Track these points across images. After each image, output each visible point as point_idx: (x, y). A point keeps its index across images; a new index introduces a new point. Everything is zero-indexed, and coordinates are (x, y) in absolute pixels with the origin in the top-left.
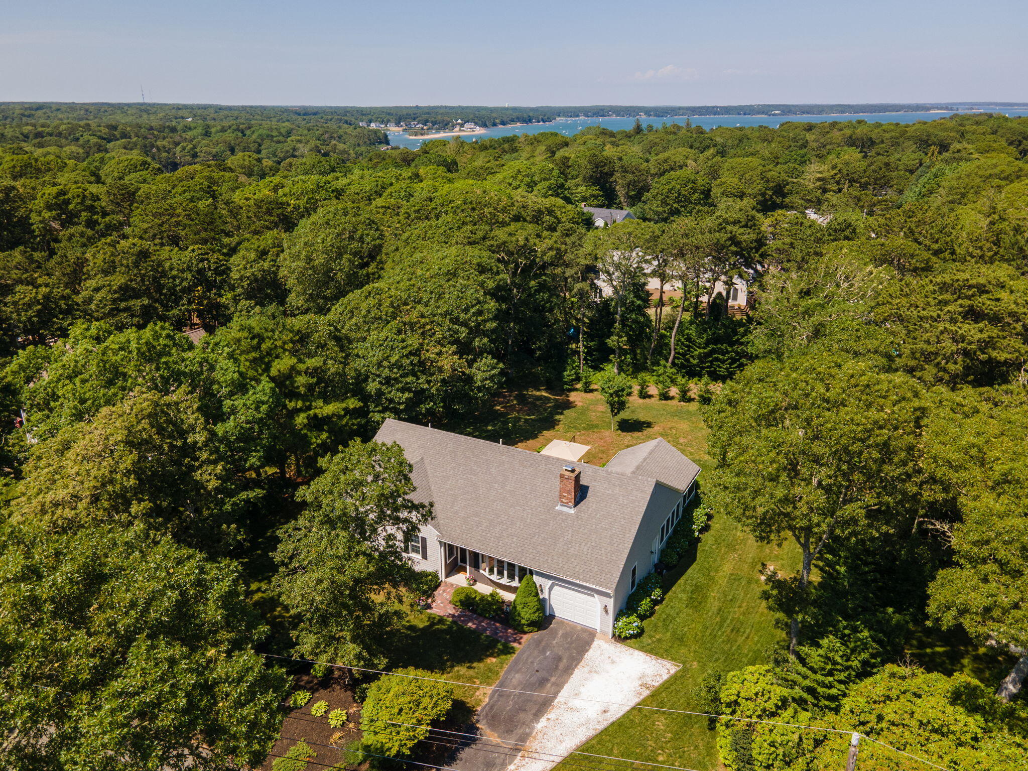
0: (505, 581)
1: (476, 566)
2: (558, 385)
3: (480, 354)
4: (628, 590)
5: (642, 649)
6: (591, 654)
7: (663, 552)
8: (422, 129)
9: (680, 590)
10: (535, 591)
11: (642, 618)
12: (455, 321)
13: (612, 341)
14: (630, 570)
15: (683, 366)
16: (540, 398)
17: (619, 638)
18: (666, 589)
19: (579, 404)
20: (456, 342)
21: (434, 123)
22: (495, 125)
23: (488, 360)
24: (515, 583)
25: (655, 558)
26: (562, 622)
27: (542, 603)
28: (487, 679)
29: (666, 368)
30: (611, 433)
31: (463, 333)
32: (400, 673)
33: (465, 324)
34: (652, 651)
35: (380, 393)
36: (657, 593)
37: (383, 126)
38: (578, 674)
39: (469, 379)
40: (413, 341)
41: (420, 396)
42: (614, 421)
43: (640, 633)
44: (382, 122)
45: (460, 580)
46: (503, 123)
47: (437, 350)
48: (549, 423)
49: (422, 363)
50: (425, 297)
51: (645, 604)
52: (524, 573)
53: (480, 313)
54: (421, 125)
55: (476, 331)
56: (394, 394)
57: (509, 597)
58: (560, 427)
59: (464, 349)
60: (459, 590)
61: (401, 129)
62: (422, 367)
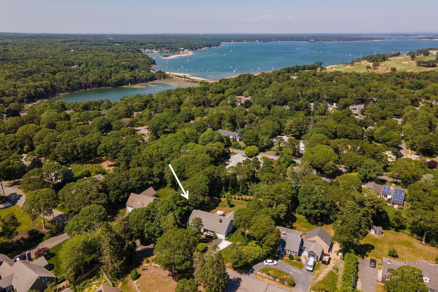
0: (211, 233)
1: (207, 231)
2: (219, 197)
3: (206, 196)
4: (227, 234)
5: (229, 241)
6: (222, 242)
7: (233, 229)
8: (167, 52)
9: (234, 234)
10: (215, 234)
11: (229, 237)
12: (202, 191)
13: (229, 188)
14: (227, 231)
15: (242, 193)
16: (216, 199)
17: (226, 240)
18: (232, 234)
19: (223, 201)
20: (202, 194)
21: (172, 49)
22: (196, 49)
23: (207, 197)
24: (213, 233)
25: (231, 230)
26: (219, 238)
27: (216, 236)
28: (210, 244)
29: (239, 193)
30: (228, 208)
31: (203, 193)
32: (201, 243)
33: (204, 191)
34: (230, 241)
35: (191, 204)
36: (231, 234)
37: (151, 50)
38: (220, 244)
39: (204, 201)
40: (196, 195)
41: (197, 204)
42: (229, 206)
43: (228, 239)
44: (150, 49)
45: (205, 233)
46: (200, 48)
47: (199, 196)
48: (217, 206)
49: (197, 199)
50: (197, 187)
51: (229, 236)
52: (214, 232)
53: (206, 189)
54: (166, 50)
55: (206, 192)
56: (193, 204)
57: (212, 235)
58: (219, 206)
59: (204, 195)
60: (205, 235)
61: (158, 52)
62: (197, 200)
